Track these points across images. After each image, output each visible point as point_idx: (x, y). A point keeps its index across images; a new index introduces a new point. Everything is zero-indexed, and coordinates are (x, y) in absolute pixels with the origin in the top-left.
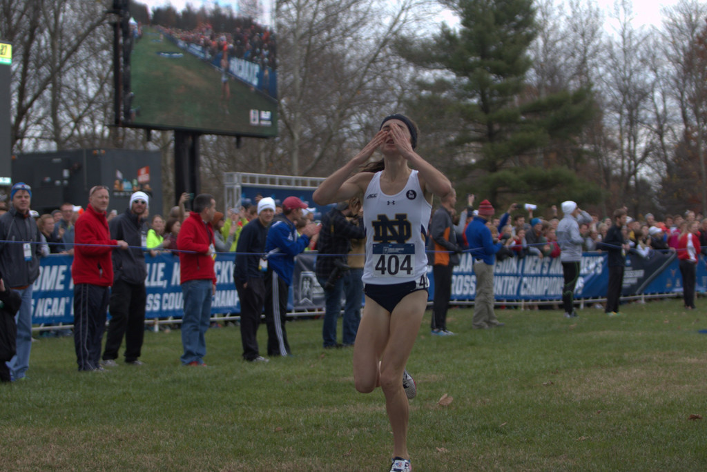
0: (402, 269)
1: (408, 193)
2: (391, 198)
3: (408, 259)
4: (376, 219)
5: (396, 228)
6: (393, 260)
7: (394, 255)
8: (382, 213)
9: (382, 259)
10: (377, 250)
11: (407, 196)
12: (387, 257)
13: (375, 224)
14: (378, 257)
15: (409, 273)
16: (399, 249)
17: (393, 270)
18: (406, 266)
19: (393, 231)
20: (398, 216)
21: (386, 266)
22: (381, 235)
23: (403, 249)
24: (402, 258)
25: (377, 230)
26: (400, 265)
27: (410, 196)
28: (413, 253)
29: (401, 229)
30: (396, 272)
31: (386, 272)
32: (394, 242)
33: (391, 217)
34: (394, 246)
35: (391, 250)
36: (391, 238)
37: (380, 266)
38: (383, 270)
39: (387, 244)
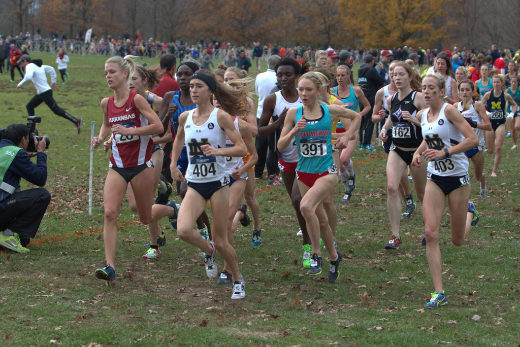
0: (210, 172)
1: (209, 125)
2: (198, 128)
3: (212, 165)
4: (190, 141)
6: (203, 167)
7: (203, 164)
8: (193, 138)
9: (197, 167)
10: (194, 161)
11: (208, 127)
12: (199, 165)
13: (190, 144)
14: (194, 166)
15: (214, 174)
17: (204, 173)
18: (212, 170)
19: (200, 149)
20: (203, 140)
21: (200, 171)
22: (194, 151)
23: (208, 160)
24: (208, 165)
25: (192, 148)
26: (208, 170)
27: (210, 127)
28: (215, 161)
30: (206, 174)
31: (200, 175)
32: (202, 156)
33: (199, 140)
34: (202, 158)
35: (201, 161)
36: (199, 153)
37: (196, 171)
38: (198, 174)
39: (198, 158)
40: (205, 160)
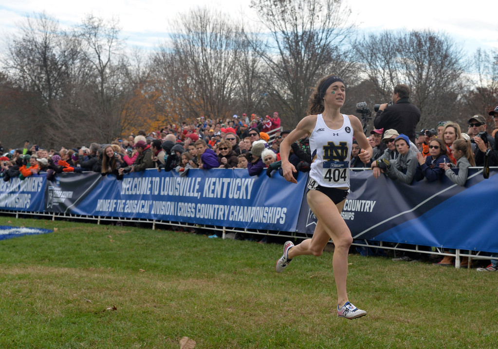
0: (342, 178)
1: (346, 129)
2: (336, 132)
3: (345, 171)
4: (326, 144)
5: (340, 151)
6: (337, 172)
7: (337, 169)
8: (330, 141)
9: (329, 171)
10: (326, 165)
11: (346, 131)
12: (333, 170)
13: (325, 148)
14: (326, 170)
15: (345, 180)
16: (341, 165)
17: (336, 179)
18: (343, 176)
19: (337, 153)
20: (341, 143)
21: (332, 176)
22: (329, 155)
23: (343, 165)
24: (342, 170)
25: (326, 152)
26: (340, 175)
27: (348, 131)
28: (347, 167)
29: (342, 152)
30: (338, 180)
31: (332, 180)
32: (338, 161)
33: (337, 144)
34: (338, 163)
35: (336, 166)
36: (335, 158)
37: (328, 176)
38: (330, 179)
39: (333, 162)
40: (340, 165)
